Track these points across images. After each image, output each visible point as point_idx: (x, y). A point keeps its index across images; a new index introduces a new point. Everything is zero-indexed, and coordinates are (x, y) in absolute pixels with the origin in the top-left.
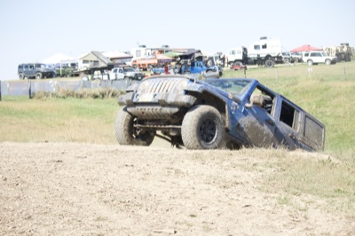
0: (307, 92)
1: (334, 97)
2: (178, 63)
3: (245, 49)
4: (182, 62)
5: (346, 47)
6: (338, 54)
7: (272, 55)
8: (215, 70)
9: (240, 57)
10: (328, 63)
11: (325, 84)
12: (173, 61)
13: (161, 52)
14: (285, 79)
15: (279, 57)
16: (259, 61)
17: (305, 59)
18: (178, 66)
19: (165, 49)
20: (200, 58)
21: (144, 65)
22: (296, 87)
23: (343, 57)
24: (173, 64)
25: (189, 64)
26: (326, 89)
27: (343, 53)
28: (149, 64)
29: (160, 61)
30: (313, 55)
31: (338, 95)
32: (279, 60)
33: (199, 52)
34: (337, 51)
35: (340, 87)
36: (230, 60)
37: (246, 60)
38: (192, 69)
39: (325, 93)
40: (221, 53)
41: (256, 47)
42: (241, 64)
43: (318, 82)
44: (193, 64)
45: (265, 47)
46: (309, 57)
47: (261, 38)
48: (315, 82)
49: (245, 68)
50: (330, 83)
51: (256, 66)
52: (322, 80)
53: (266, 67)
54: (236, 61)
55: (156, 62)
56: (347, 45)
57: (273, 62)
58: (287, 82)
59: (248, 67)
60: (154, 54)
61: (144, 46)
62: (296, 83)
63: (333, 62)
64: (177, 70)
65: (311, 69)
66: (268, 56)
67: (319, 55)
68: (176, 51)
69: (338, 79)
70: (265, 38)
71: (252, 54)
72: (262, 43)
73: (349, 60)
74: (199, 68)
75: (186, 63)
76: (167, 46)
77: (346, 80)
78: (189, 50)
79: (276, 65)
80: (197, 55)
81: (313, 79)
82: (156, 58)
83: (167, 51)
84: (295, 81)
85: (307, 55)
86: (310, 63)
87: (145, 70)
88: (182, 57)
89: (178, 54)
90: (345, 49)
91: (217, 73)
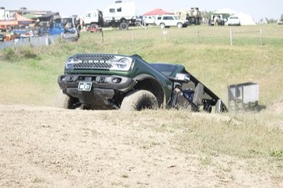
0: (163, 54)
1: (189, 59)
2: (37, 24)
3: (100, 13)
4: (41, 23)
5: (196, 11)
6: (188, 18)
7: (127, 18)
8: (73, 32)
9: (96, 20)
10: (180, 26)
11: (179, 47)
12: (33, 22)
13: (20, 13)
14: (140, 41)
15: (133, 21)
16: (114, 24)
17: (158, 22)
18: (37, 28)
19: (23, 11)
20: (59, 20)
21: (3, 26)
22: (152, 49)
23: (193, 20)
24: (32, 25)
25: (48, 25)
26: (181, 52)
27: (194, 17)
28: (8, 26)
29: (20, 22)
30: (165, 18)
31: (193, 57)
32: (133, 23)
33: (58, 14)
34: (187, 15)
35: (194, 50)
36: (86, 22)
37: (101, 23)
38: (51, 31)
39: (180, 55)
40: (76, 16)
41: (112, 10)
42: (97, 26)
43: (173, 44)
44: (52, 26)
45: (119, 10)
46: (162, 21)
47: (116, 2)
48: (169, 44)
49: (101, 30)
50: (185, 46)
51: (111, 28)
52: (176, 43)
53: (120, 29)
54: (92, 23)
55: (17, 23)
56: (197, 9)
57: (127, 25)
58: (143, 44)
59: (104, 29)
60: (14, 16)
61: (3, 8)
62: (152, 46)
63: (185, 26)
64: (36, 32)
65: (165, 32)
66: (123, 19)
67: (171, 18)
68: (34, 12)
69: (191, 41)
70: (120, 2)
71: (107, 17)
72: (117, 6)
73: (199, 24)
74: (58, 30)
75: (45, 24)
76: (25, 8)
77: (200, 43)
78: (48, 12)
79: (130, 28)
80: (55, 17)
81: (168, 41)
82: (16, 20)
83: (25, 13)
84: (150, 43)
85: (159, 18)
86: (162, 26)
87: (5, 31)
88: (41, 19)
89: (37, 16)
90: (195, 14)
91: (76, 34)
